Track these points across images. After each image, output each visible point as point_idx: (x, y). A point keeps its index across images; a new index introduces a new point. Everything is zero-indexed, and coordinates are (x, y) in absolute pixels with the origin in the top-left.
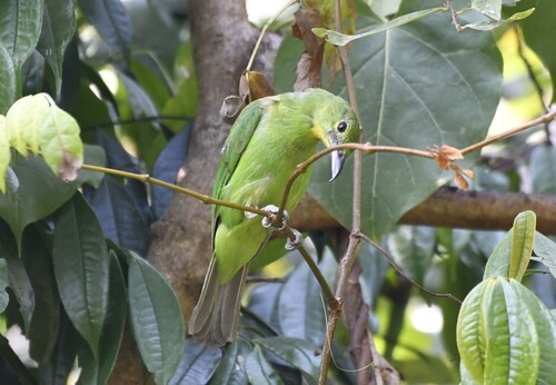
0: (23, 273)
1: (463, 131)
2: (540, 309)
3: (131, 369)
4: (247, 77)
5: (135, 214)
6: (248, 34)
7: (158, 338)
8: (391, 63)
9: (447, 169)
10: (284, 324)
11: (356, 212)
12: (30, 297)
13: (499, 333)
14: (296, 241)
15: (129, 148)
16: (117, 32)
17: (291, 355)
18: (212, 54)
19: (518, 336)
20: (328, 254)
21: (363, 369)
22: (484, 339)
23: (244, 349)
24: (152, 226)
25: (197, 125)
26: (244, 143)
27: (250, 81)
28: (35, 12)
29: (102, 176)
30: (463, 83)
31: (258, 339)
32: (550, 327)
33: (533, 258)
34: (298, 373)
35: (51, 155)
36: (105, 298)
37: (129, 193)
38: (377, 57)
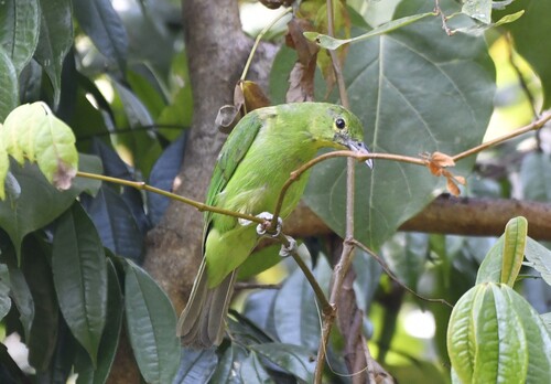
0: (22, 281)
1: (458, 140)
2: (530, 314)
3: (129, 375)
4: (241, 87)
5: (132, 222)
6: (242, 43)
7: (154, 347)
8: (385, 74)
9: (440, 176)
10: (280, 329)
11: (350, 218)
12: (30, 306)
13: (489, 339)
14: (290, 248)
15: (125, 157)
16: (113, 43)
17: (286, 361)
18: (206, 64)
19: (508, 343)
20: (323, 260)
21: (357, 373)
22: (474, 344)
23: (240, 356)
24: (149, 233)
25: (192, 134)
27: (245, 91)
28: (32, 22)
29: (99, 184)
30: (457, 93)
31: (254, 345)
32: (540, 332)
33: (525, 263)
34: (293, 379)
35: (46, 164)
36: (103, 306)
37: (126, 200)
38: (371, 67)
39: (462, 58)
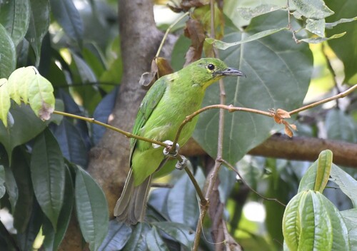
0: (11, 176)
1: (287, 100)
2: (334, 211)
3: (76, 238)
4: (156, 61)
5: (81, 142)
6: (155, 33)
7: (92, 221)
8: (244, 56)
9: (280, 123)
10: (170, 212)
11: (220, 146)
12: (16, 191)
13: (308, 225)
14: (183, 163)
15: (78, 101)
16: (75, 28)
17: (175, 233)
18: (132, 45)
19: (320, 228)
20: (200, 171)
21: (219, 243)
22: (299, 228)
23: (146, 228)
24: (92, 150)
25: (121, 89)
26: (156, 103)
27: (158, 64)
28: (25, 15)
29: (61, 118)
30: (288, 71)
31: (155, 222)
32: (340, 222)
33: (330, 179)
34: (178, 244)
35: (35, 104)
36: (62, 194)
37: (78, 129)
38: (235, 52)
39: (293, 49)
